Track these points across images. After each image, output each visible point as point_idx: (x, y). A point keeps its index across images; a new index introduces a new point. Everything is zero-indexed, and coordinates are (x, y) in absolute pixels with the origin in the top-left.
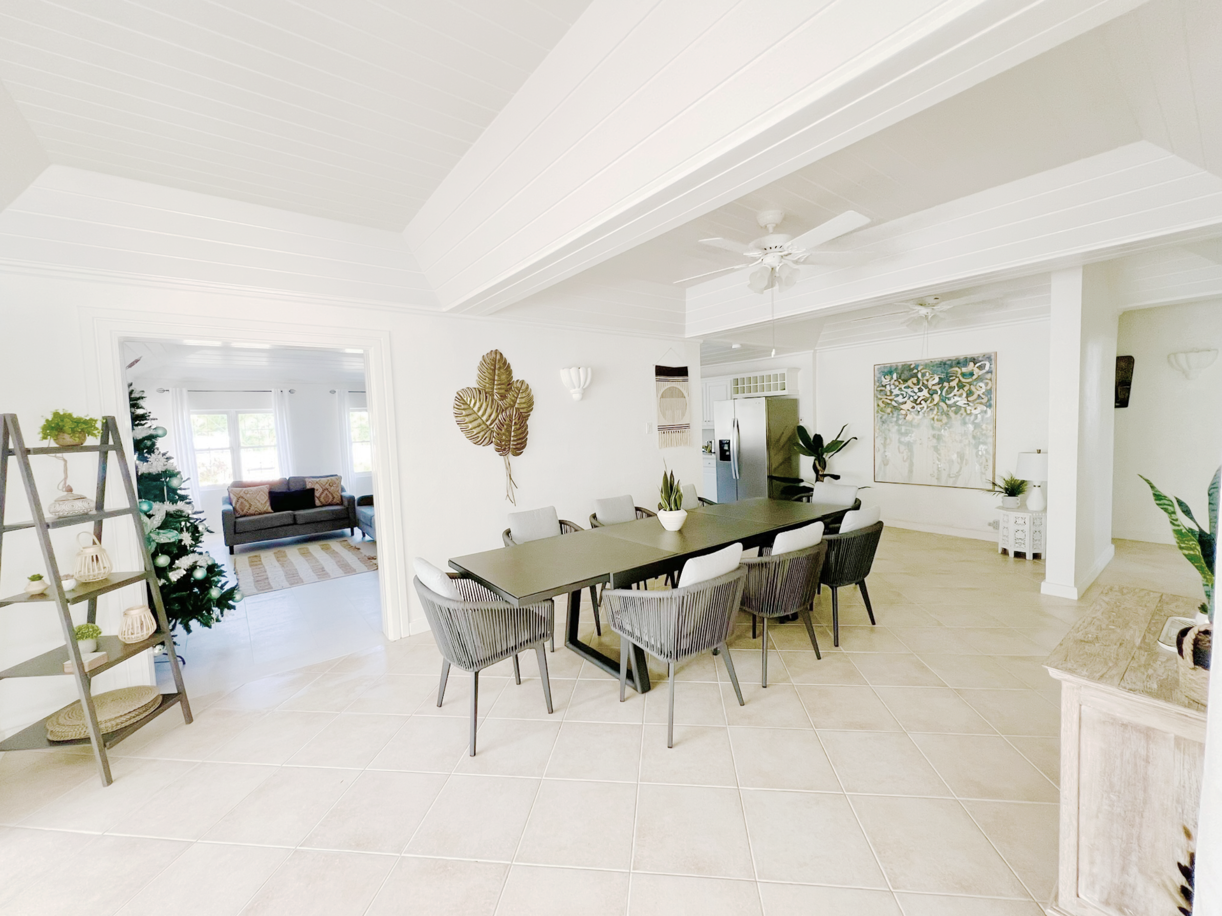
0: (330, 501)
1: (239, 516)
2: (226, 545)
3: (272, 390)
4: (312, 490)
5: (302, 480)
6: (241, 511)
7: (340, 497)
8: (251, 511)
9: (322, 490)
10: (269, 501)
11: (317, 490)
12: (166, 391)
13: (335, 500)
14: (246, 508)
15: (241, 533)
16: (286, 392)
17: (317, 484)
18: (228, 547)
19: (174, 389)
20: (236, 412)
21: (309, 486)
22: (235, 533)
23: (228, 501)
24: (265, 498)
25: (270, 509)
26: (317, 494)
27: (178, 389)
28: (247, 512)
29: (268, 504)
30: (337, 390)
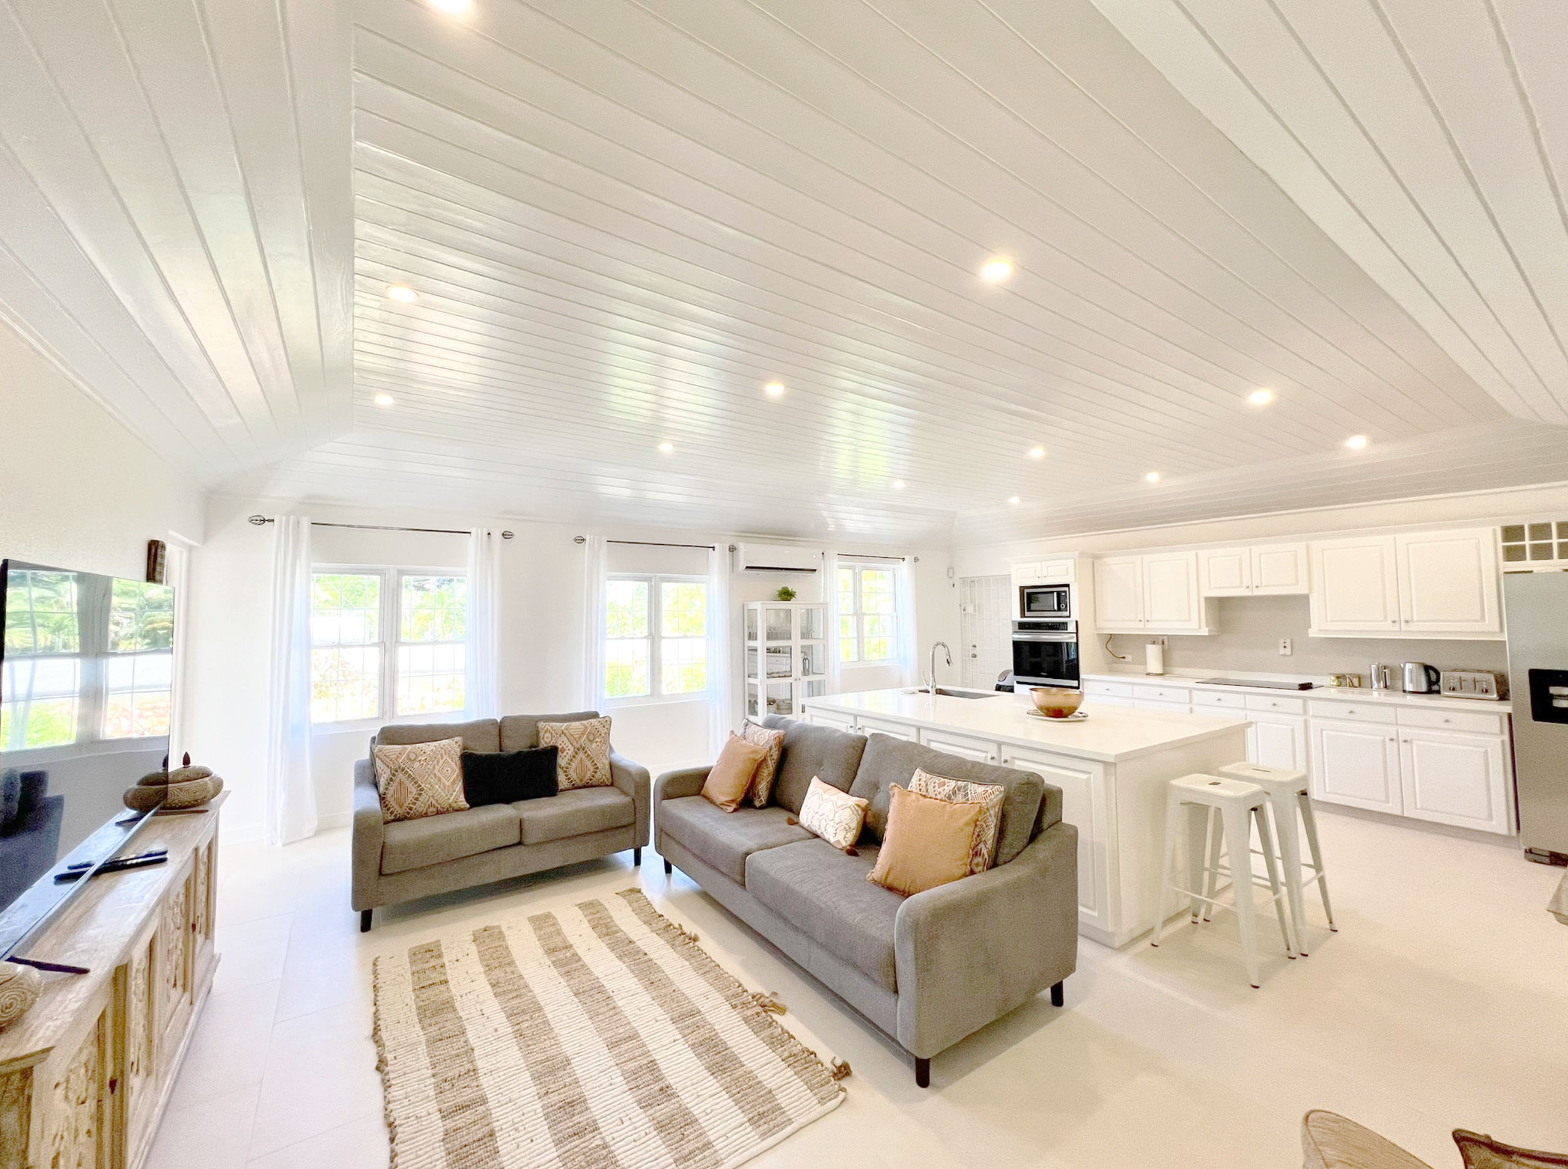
0: (588, 776)
1: (393, 818)
2: (355, 907)
3: (473, 530)
4: (552, 752)
5: (532, 723)
6: (397, 807)
7: (608, 767)
8: (420, 807)
9: (572, 749)
10: (461, 779)
11: (563, 750)
12: (269, 521)
13: (598, 776)
14: (410, 798)
15: (392, 874)
16: (497, 537)
17: (564, 738)
18: (360, 913)
19: (284, 517)
20: (399, 571)
21: (545, 742)
22: (381, 874)
23: (369, 773)
24: (454, 771)
25: (462, 802)
26: (562, 761)
27: (292, 518)
28: (411, 809)
29: (459, 786)
30: (587, 538)
